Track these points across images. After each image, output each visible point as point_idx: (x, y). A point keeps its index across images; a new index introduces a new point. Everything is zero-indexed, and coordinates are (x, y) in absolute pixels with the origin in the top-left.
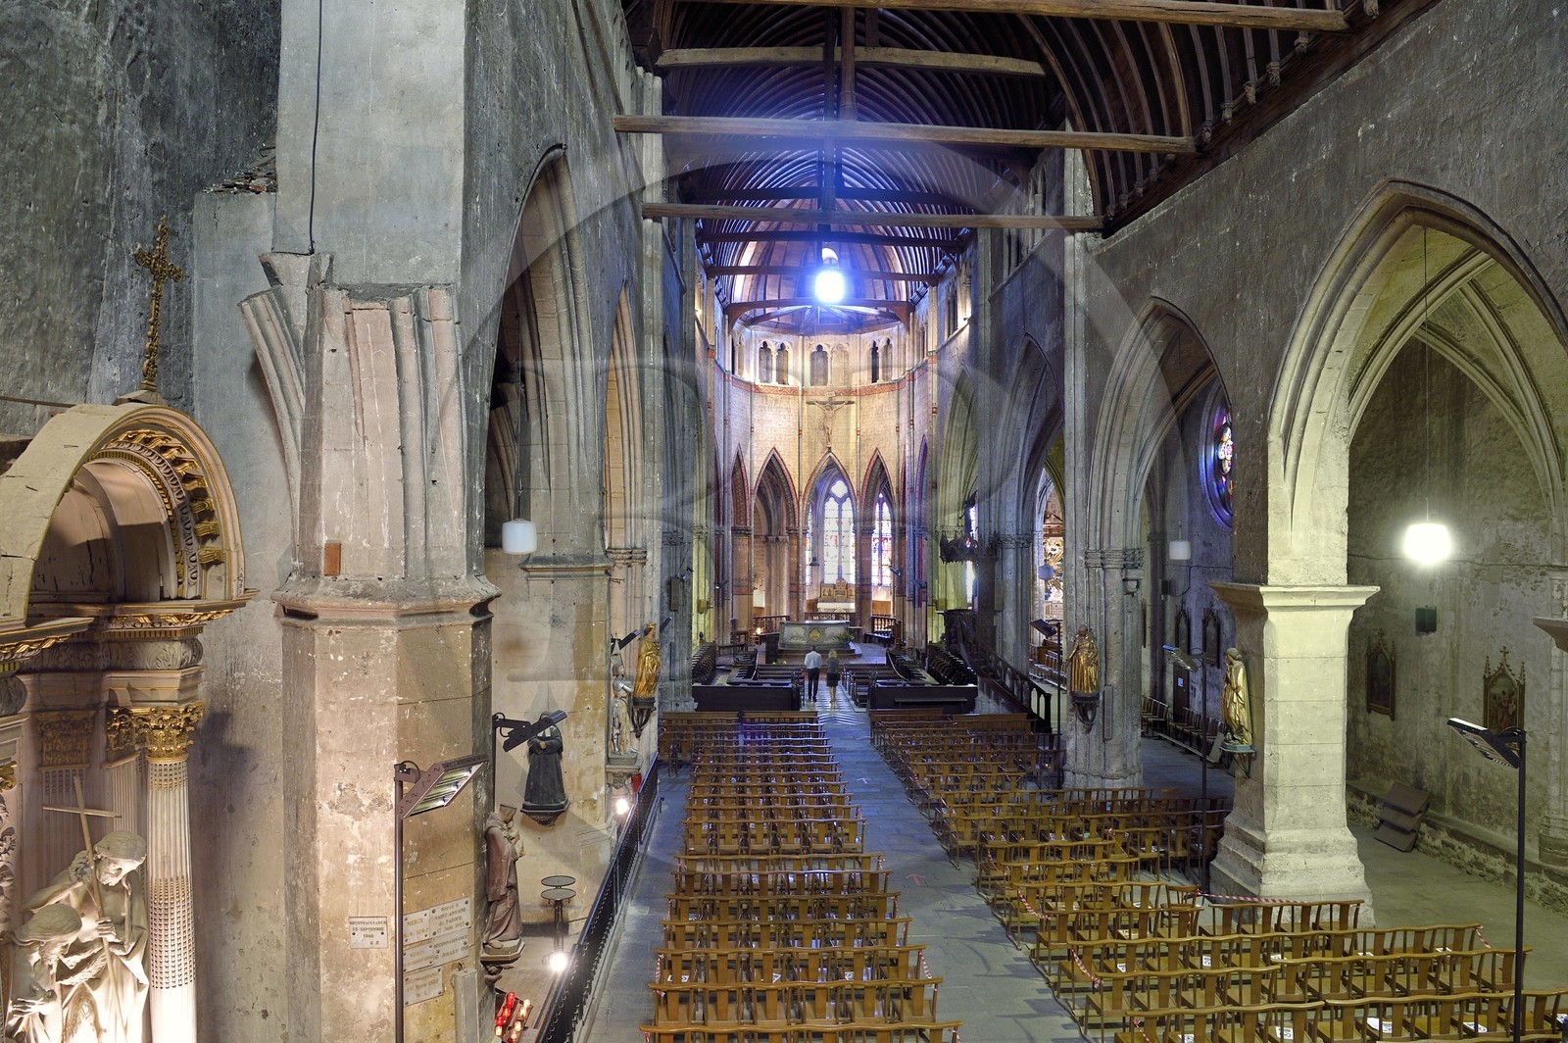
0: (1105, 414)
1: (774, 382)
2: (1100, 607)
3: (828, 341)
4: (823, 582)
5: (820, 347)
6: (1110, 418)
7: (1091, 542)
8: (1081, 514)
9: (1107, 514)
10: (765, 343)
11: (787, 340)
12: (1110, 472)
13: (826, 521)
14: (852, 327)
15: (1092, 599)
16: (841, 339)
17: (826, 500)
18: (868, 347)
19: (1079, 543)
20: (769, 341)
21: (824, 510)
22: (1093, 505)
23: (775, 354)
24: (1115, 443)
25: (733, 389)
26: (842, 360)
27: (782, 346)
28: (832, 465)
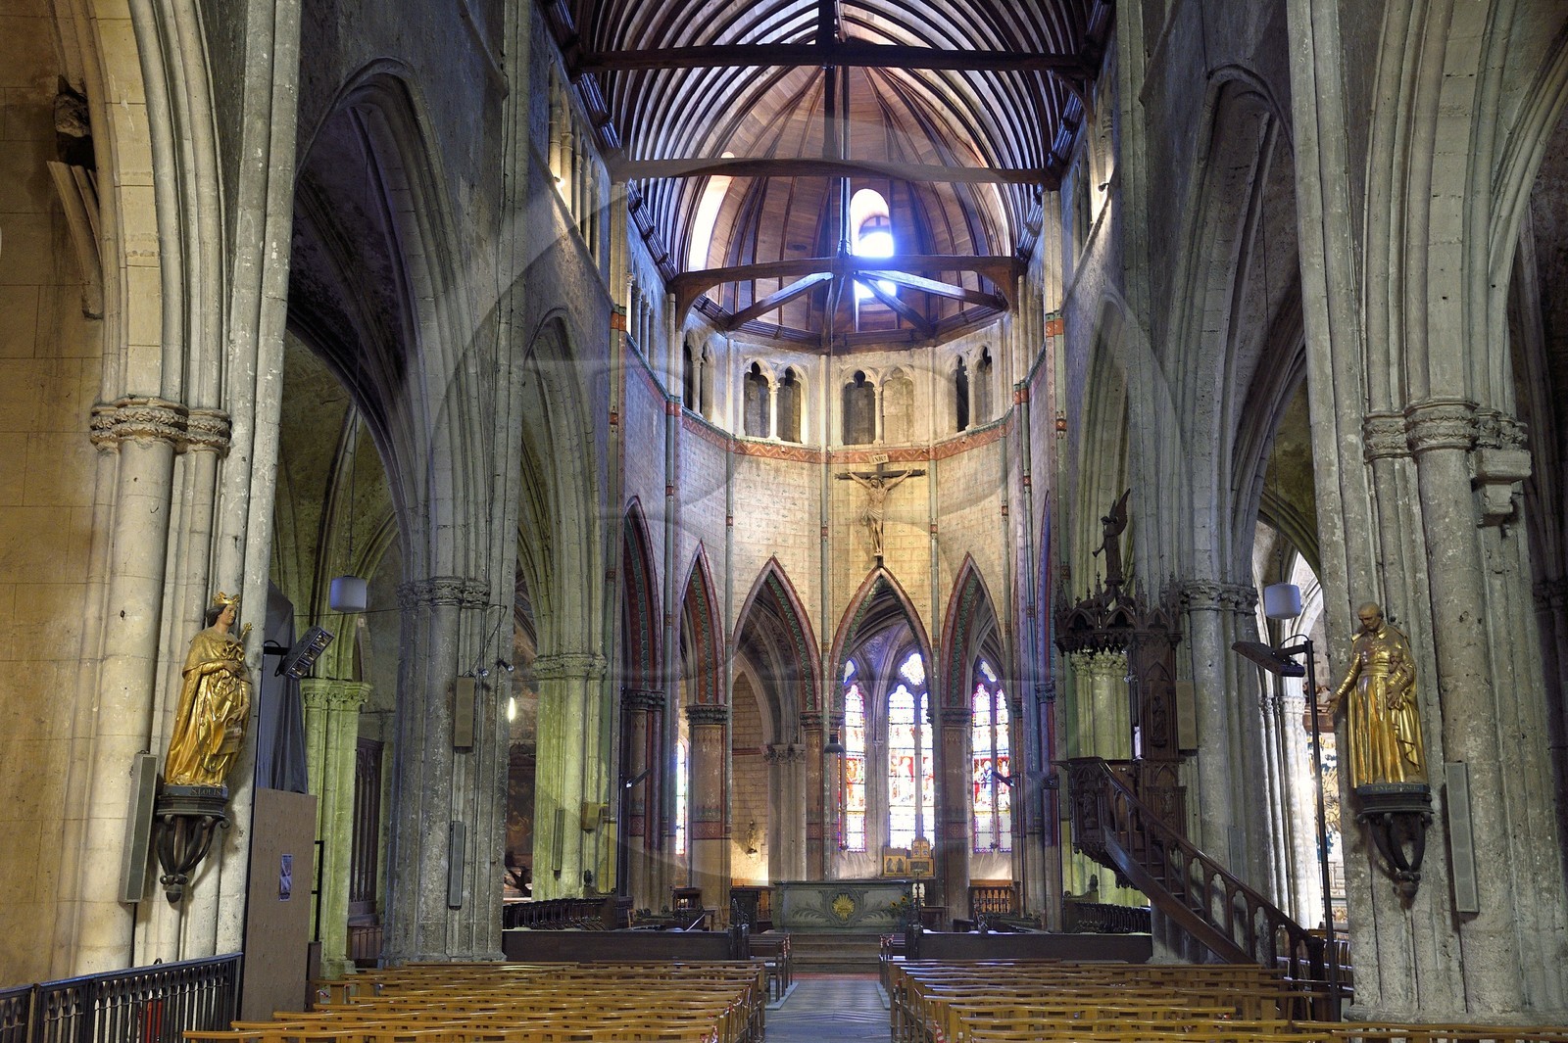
0: (1394, 40)
1: (774, 437)
2: (1414, 558)
3: (874, 363)
4: (887, 844)
5: (860, 376)
6: (1409, 54)
7: (1378, 393)
8: (1345, 329)
9: (1414, 312)
10: (755, 366)
11: (801, 363)
12: (1416, 197)
13: (892, 729)
14: (918, 335)
15: (1389, 538)
16: (898, 358)
17: (891, 689)
18: (949, 366)
19: (1346, 402)
20: (762, 362)
21: (886, 708)
22: (1376, 296)
23: (774, 387)
24: (1423, 113)
25: (685, 436)
26: (903, 401)
27: (789, 372)
28: (885, 589)
